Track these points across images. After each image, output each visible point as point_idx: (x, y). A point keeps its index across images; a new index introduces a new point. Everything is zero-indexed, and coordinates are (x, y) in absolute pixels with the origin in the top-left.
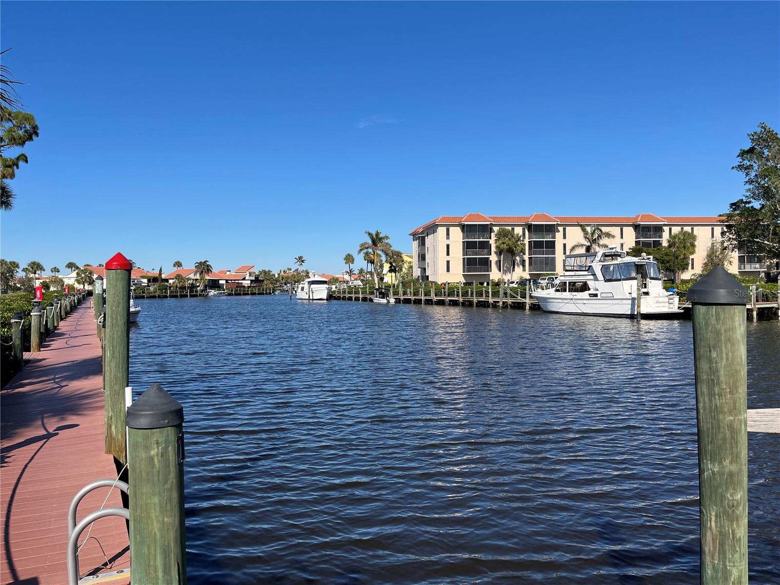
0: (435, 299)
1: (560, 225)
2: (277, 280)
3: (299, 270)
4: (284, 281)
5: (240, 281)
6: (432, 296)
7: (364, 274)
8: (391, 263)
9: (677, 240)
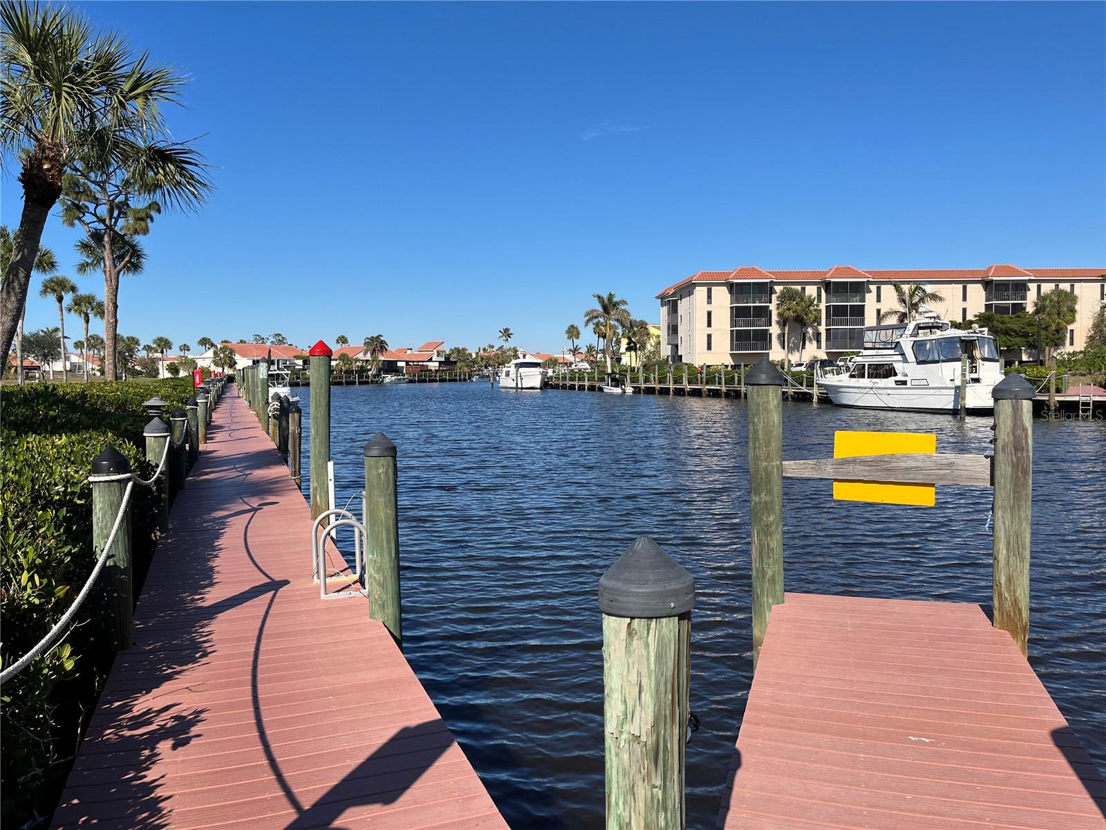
0: (688, 387)
1: (873, 283)
2: (474, 362)
3: (504, 347)
4: (484, 363)
5: (425, 363)
6: (684, 384)
7: (594, 353)
8: (629, 338)
9: (1047, 302)
